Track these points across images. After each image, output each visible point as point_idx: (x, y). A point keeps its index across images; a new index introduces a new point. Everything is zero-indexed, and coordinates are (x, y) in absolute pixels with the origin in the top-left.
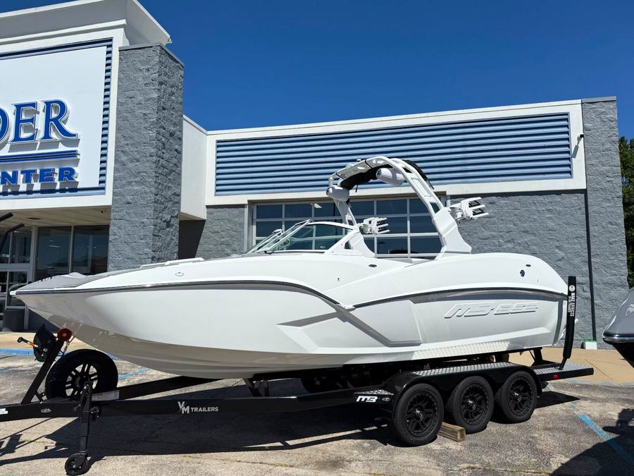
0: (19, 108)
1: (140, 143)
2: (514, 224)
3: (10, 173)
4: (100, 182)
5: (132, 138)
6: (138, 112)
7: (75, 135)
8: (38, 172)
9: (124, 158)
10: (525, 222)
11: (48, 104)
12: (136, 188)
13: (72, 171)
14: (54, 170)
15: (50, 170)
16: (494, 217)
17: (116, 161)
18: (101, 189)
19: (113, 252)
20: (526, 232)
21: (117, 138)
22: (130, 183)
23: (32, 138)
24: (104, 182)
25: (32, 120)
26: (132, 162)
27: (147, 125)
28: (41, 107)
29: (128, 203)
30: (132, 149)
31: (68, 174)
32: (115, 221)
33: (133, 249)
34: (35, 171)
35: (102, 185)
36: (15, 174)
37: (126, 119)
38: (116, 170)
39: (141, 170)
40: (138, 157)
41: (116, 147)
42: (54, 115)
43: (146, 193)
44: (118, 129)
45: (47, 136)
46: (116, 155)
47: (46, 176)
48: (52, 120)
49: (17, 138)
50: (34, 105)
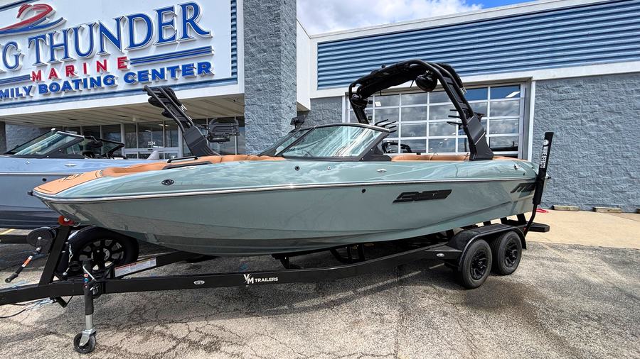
0: (160, 12)
1: (266, 35)
2: (600, 105)
3: (159, 71)
4: (233, 74)
5: (258, 31)
6: (262, 6)
7: (208, 33)
8: (181, 68)
9: (252, 50)
10: (611, 102)
11: (184, 7)
12: (265, 76)
13: (209, 65)
14: (193, 65)
15: (189, 65)
16: (579, 99)
17: (246, 53)
18: (233, 79)
19: (248, 133)
20: (612, 111)
21: (245, 32)
22: (259, 72)
23: (173, 38)
24: (236, 73)
25: (172, 23)
26: (260, 53)
27: (271, 18)
28: (178, 10)
29: (259, 90)
30: (259, 41)
31: (205, 68)
32: (249, 107)
33: (265, 130)
34: (178, 67)
35: (234, 76)
36: (162, 70)
37: (251, 14)
38: (246, 61)
39: (268, 59)
40: (265, 48)
41: (245, 40)
42: (189, 16)
43: (273, 80)
44: (246, 24)
45: (185, 36)
46: (245, 47)
47: (187, 71)
48: (188, 21)
49: (161, 40)
50: (172, 9)
